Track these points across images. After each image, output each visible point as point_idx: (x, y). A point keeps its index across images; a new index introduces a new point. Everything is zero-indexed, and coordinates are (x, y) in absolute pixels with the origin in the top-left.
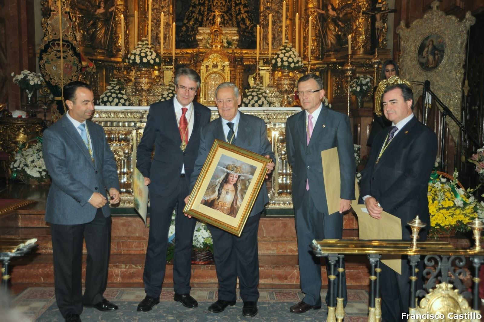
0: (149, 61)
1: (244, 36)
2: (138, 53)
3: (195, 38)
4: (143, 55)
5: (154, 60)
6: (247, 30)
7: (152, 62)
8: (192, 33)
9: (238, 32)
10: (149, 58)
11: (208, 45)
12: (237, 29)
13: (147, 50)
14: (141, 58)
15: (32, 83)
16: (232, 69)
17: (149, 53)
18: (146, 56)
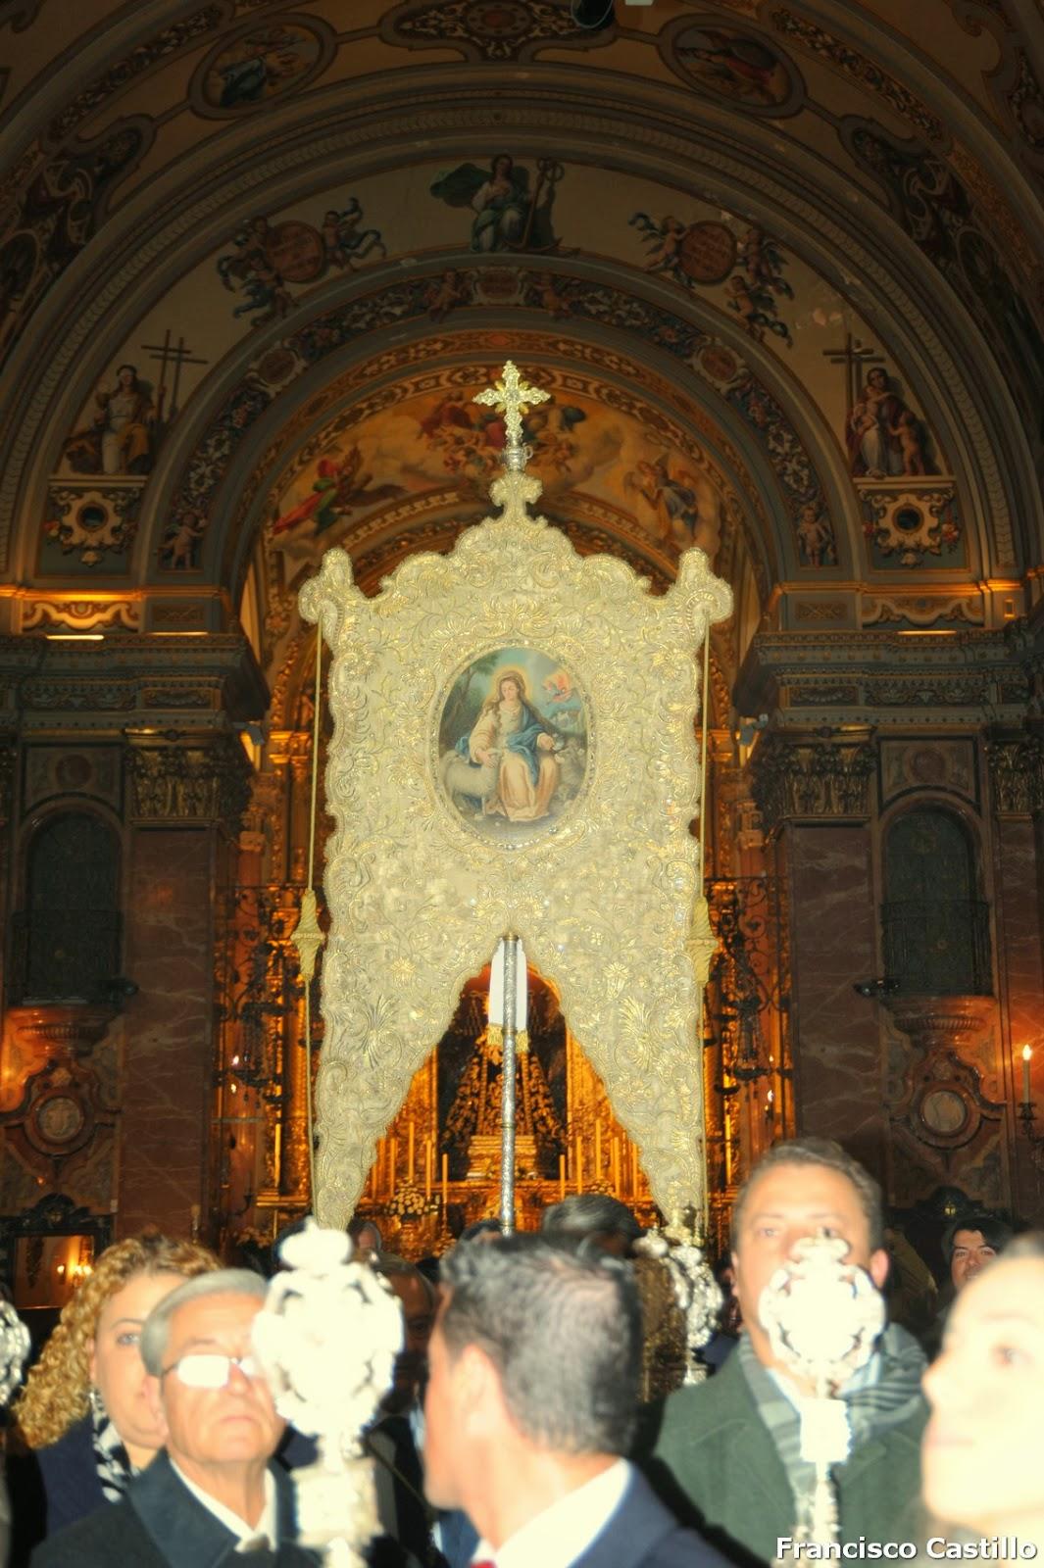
0: (415, 1211)
1: (546, 1148)
2: (401, 1200)
3: (466, 1153)
4: (408, 1203)
5: (423, 1209)
6: (549, 1139)
7: (419, 1212)
8: (463, 1145)
9: (536, 1142)
10: (416, 1206)
11: (490, 1175)
12: (532, 1138)
13: (413, 1195)
14: (406, 1208)
15: (261, 1245)
16: (527, 1215)
17: (415, 1200)
18: (412, 1204)
